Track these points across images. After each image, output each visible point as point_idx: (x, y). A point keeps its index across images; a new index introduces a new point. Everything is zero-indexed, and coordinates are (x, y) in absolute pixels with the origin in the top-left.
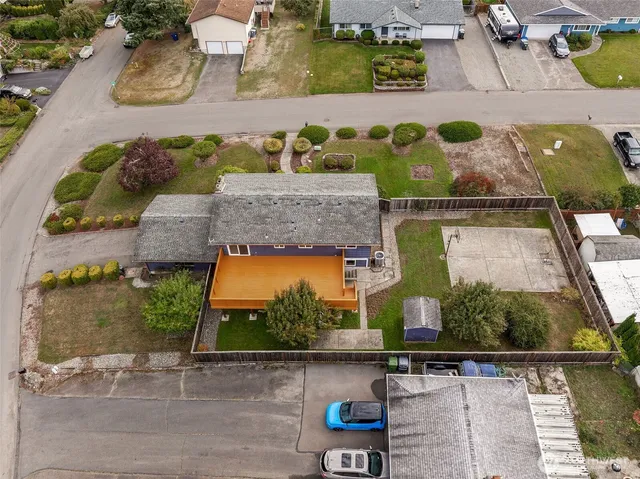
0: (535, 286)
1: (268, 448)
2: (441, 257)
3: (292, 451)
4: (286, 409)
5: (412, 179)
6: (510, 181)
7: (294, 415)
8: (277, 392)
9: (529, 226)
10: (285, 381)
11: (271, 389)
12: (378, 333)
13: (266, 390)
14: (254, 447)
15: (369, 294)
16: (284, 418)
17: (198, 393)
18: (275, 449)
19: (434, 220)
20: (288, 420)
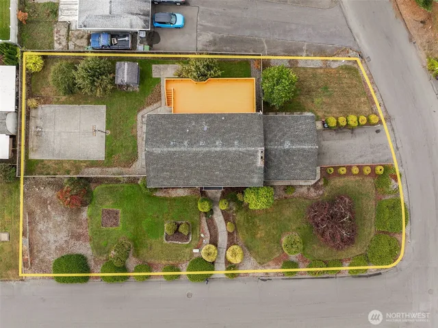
0: (53, 108)
1: (213, 9)
2: (109, 132)
3: (201, 8)
4: (206, 29)
5: (120, 210)
6: (44, 202)
7: (202, 25)
8: (212, 39)
9: (42, 161)
10: (208, 44)
11: (215, 40)
12: (155, 75)
13: (218, 40)
14: (221, 10)
15: (159, 102)
16: (206, 24)
17: (255, 40)
18: (210, 9)
19: (108, 167)
20: (204, 22)
